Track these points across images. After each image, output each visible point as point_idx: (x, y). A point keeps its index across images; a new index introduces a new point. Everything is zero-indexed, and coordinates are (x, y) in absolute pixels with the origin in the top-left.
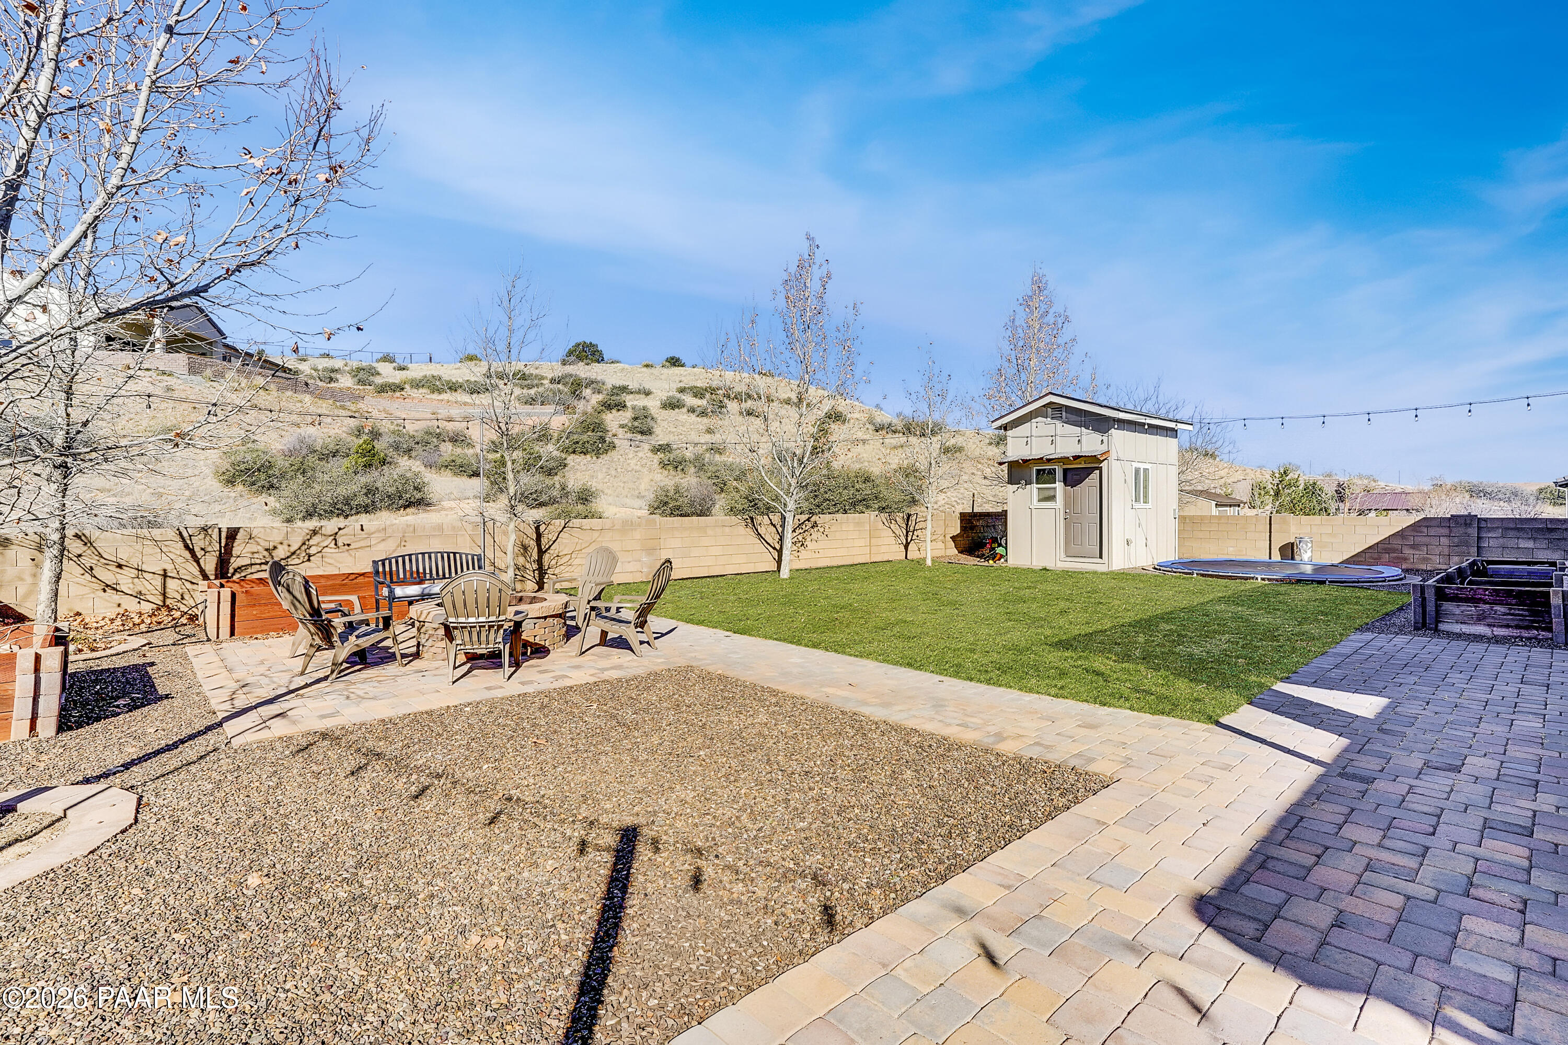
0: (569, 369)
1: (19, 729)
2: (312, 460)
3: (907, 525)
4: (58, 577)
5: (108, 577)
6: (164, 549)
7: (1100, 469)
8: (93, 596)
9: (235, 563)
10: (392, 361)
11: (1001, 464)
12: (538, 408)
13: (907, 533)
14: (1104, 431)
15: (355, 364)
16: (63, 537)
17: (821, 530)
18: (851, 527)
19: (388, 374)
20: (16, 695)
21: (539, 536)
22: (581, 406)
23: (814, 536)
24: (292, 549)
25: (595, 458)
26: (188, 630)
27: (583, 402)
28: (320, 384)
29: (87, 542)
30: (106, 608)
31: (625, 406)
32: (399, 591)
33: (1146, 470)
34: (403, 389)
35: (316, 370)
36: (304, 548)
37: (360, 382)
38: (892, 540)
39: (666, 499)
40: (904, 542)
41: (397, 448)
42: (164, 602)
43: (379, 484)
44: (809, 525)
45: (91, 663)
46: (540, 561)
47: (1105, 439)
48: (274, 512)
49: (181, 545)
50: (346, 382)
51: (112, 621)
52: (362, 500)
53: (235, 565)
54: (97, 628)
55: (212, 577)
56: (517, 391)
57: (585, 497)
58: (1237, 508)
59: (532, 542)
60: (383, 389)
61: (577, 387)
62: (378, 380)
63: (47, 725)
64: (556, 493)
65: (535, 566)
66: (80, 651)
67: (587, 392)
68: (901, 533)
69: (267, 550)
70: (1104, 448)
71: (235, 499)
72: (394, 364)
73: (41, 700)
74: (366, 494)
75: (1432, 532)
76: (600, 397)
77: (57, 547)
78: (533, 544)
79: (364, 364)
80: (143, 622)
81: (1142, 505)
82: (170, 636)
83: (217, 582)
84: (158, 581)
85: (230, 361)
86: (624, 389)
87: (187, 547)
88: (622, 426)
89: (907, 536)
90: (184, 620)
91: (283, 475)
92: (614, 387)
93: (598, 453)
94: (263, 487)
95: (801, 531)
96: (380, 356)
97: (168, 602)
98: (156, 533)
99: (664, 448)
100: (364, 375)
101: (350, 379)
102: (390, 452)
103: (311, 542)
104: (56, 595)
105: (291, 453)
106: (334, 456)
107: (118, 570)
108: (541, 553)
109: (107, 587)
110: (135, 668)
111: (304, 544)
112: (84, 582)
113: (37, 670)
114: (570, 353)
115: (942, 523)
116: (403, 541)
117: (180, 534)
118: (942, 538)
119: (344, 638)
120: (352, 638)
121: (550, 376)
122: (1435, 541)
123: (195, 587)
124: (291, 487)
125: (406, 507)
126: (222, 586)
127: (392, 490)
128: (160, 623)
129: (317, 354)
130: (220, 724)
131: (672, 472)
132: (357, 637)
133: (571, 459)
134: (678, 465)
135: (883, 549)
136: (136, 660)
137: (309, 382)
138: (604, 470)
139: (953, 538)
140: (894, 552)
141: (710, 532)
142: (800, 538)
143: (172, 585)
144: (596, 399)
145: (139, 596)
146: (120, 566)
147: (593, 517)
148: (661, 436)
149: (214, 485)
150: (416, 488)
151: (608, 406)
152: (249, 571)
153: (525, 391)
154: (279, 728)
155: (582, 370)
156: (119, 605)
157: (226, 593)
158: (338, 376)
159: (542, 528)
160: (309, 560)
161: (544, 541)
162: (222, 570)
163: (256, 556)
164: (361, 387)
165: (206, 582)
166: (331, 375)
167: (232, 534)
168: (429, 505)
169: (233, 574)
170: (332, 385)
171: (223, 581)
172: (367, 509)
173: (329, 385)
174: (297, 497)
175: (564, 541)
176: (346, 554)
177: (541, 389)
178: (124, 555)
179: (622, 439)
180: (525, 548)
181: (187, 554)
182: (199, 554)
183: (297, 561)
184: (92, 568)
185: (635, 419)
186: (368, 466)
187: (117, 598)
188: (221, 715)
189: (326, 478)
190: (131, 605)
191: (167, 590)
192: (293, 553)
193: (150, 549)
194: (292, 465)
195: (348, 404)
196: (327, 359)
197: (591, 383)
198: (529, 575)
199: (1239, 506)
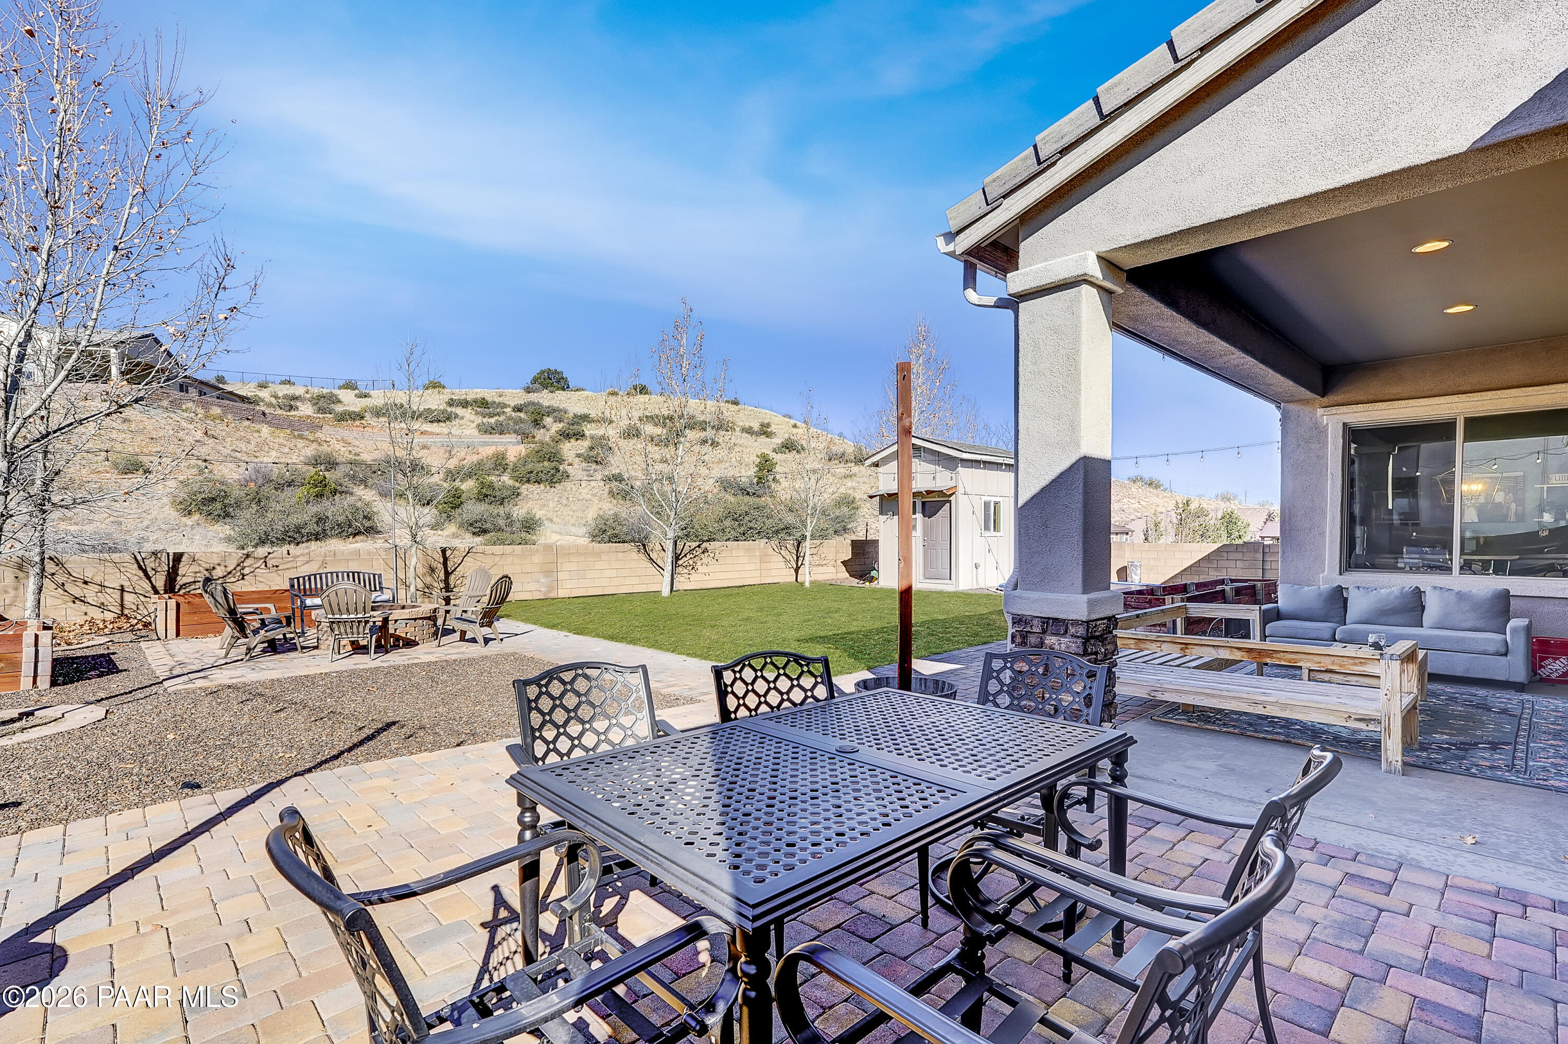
0: (533, 397)
1: (26, 682)
2: (267, 490)
3: (797, 551)
4: (40, 589)
5: (76, 592)
6: (122, 569)
7: (950, 502)
8: (64, 606)
9: (180, 581)
10: (354, 387)
11: (871, 497)
12: (497, 438)
13: (798, 558)
14: (954, 469)
15: (316, 391)
16: (43, 560)
17: (712, 555)
18: (742, 553)
19: (349, 401)
20: (24, 660)
21: (446, 559)
22: (540, 434)
23: (705, 560)
24: (229, 570)
25: (548, 487)
26: (143, 633)
27: (542, 431)
28: (279, 412)
29: (59, 563)
30: (76, 616)
31: (583, 435)
32: (309, 602)
33: (996, 503)
34: (363, 418)
35: (276, 397)
36: (239, 568)
37: (321, 410)
38: (783, 565)
39: (604, 527)
40: (795, 566)
41: (353, 478)
42: (122, 611)
43: (329, 514)
44: (700, 551)
45: (68, 653)
46: (446, 580)
47: (954, 476)
48: (229, 539)
49: (136, 566)
50: (306, 410)
51: (82, 626)
52: (313, 527)
53: (181, 583)
54: (70, 632)
55: (162, 592)
56: (479, 420)
57: (530, 525)
58: (1125, 536)
59: (439, 564)
60: (342, 418)
61: (538, 416)
62: (339, 408)
63: (44, 681)
64: (501, 522)
65: (442, 585)
66: (59, 645)
67: (548, 420)
68: (792, 558)
69: (207, 570)
70: (952, 484)
71: (192, 527)
72: (357, 391)
73: (40, 664)
74: (317, 523)
75: (1231, 556)
76: (561, 425)
77: (38, 566)
78: (440, 566)
79: (325, 391)
80: (106, 627)
81: (992, 533)
82: (129, 637)
83: (166, 596)
84: (117, 595)
85: (187, 391)
86: (585, 418)
87: (140, 567)
88: (578, 456)
89: (797, 561)
90: (139, 626)
91: (238, 504)
92: (575, 416)
93: (552, 483)
94: (219, 515)
95: (692, 556)
96: (342, 383)
97: (126, 612)
98: (115, 556)
99: (618, 478)
100: (325, 403)
101: (310, 408)
102: (346, 482)
103: (245, 564)
104: (39, 603)
105: (244, 484)
106: (290, 486)
107: (84, 586)
108: (447, 574)
109: (75, 599)
110: (102, 656)
111: (238, 565)
112: (58, 595)
113: (36, 645)
114: (535, 380)
115: (833, 549)
116: (324, 563)
117: (135, 558)
118: (833, 562)
119: (256, 632)
120: (262, 632)
121: (512, 405)
122: (1232, 564)
123: (148, 599)
124: (247, 514)
125: (355, 535)
126: (170, 598)
127: (341, 519)
128: (120, 628)
129: (278, 380)
130: (161, 683)
131: (621, 502)
132: (266, 631)
133: (525, 489)
134: (625, 495)
135: (774, 572)
136: (102, 651)
137: (267, 412)
138: (556, 499)
139: (844, 563)
140: (787, 576)
141: (604, 557)
142: (691, 562)
143: (127, 597)
144: (556, 427)
145: (102, 606)
146: (86, 583)
147: (526, 543)
148: (616, 464)
149: (171, 514)
150: (365, 517)
151: (566, 435)
152: (193, 587)
153: (485, 420)
154: (200, 683)
155: (546, 398)
156: (86, 614)
157: (172, 603)
158: (299, 404)
159: (448, 553)
160: (243, 579)
161: (450, 564)
162: (170, 587)
163: (198, 575)
164: (321, 416)
165: (157, 596)
166: (291, 402)
167: (178, 557)
168: (378, 532)
169: (179, 590)
170: (293, 413)
171: (170, 595)
172: (317, 537)
173: (288, 413)
174: (250, 525)
175: (469, 564)
176: (274, 574)
177: (502, 418)
178: (89, 574)
179: (576, 469)
180: (432, 570)
181: (141, 574)
182: (151, 573)
183: (233, 580)
184: (63, 585)
185: (592, 448)
186: (320, 495)
187: (84, 608)
188: (162, 678)
189: (279, 508)
190: (96, 614)
191: (125, 603)
192: (229, 573)
193: (110, 569)
194: (248, 495)
195: (306, 433)
196: (288, 386)
197: (551, 411)
198: (436, 591)
199: (1127, 534)
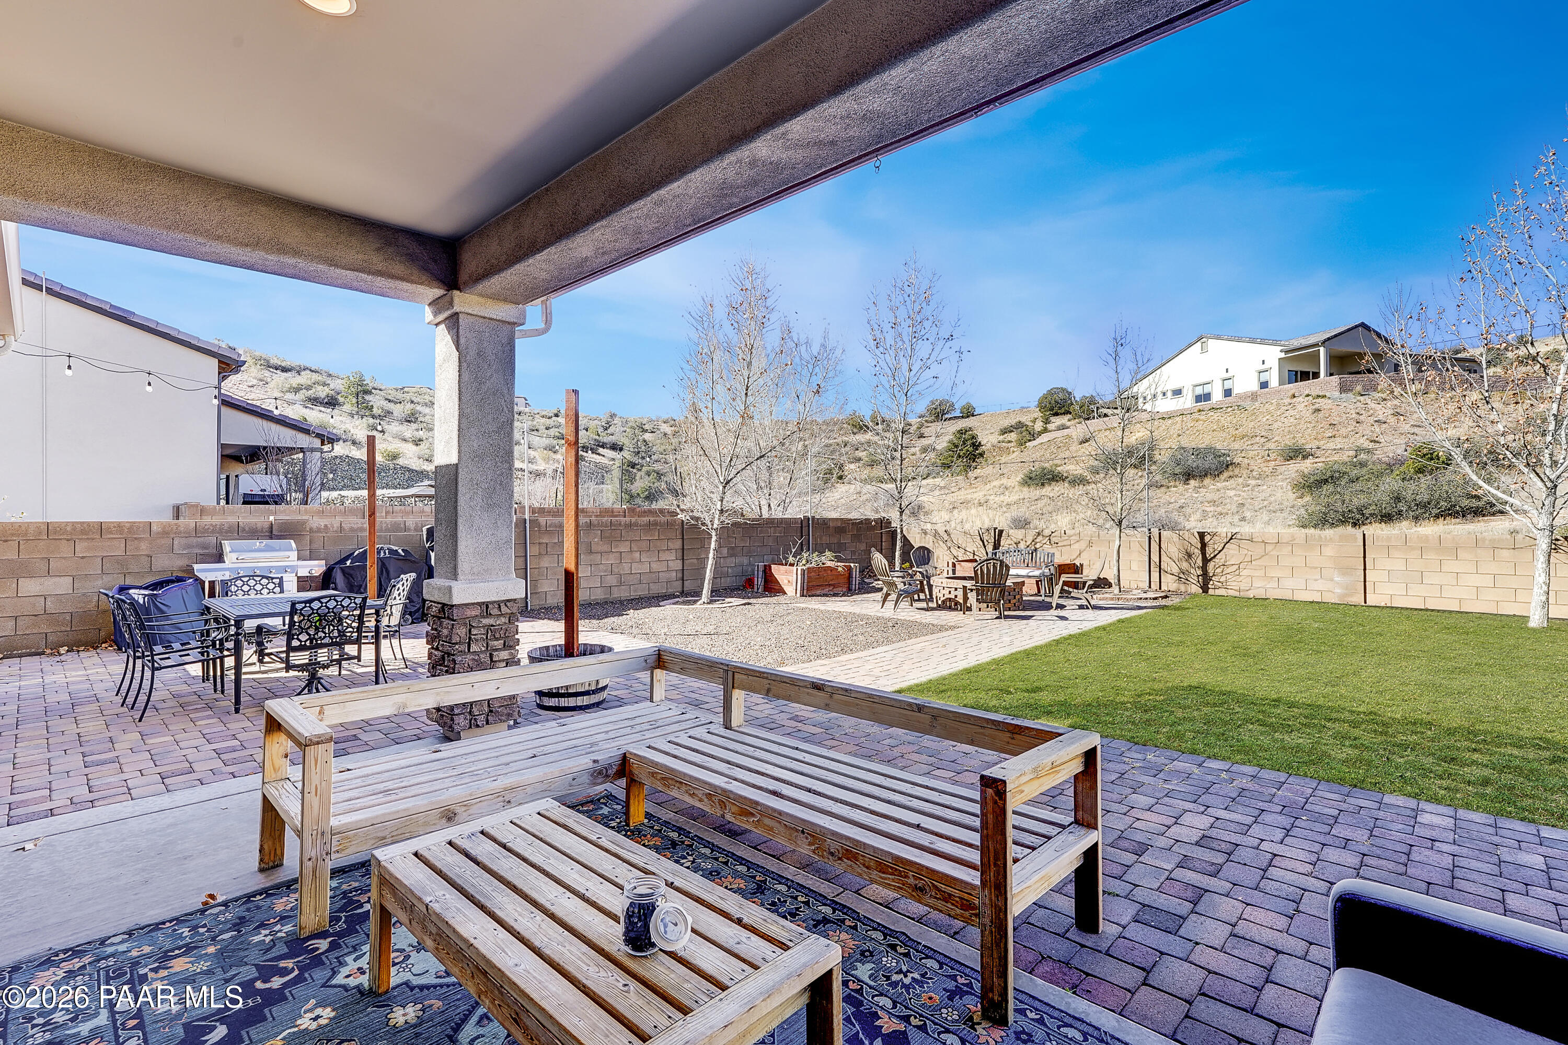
21: (1204, 546)
46: (1204, 568)
59: (1196, 550)
65: (1200, 572)
78: (1198, 552)
108: (1206, 561)
159: (1207, 538)
161: (1209, 550)
175: (1231, 552)
180: (1189, 555)
198: (1193, 579)
